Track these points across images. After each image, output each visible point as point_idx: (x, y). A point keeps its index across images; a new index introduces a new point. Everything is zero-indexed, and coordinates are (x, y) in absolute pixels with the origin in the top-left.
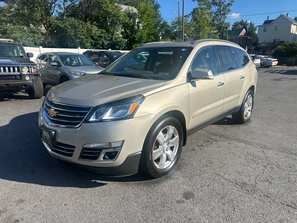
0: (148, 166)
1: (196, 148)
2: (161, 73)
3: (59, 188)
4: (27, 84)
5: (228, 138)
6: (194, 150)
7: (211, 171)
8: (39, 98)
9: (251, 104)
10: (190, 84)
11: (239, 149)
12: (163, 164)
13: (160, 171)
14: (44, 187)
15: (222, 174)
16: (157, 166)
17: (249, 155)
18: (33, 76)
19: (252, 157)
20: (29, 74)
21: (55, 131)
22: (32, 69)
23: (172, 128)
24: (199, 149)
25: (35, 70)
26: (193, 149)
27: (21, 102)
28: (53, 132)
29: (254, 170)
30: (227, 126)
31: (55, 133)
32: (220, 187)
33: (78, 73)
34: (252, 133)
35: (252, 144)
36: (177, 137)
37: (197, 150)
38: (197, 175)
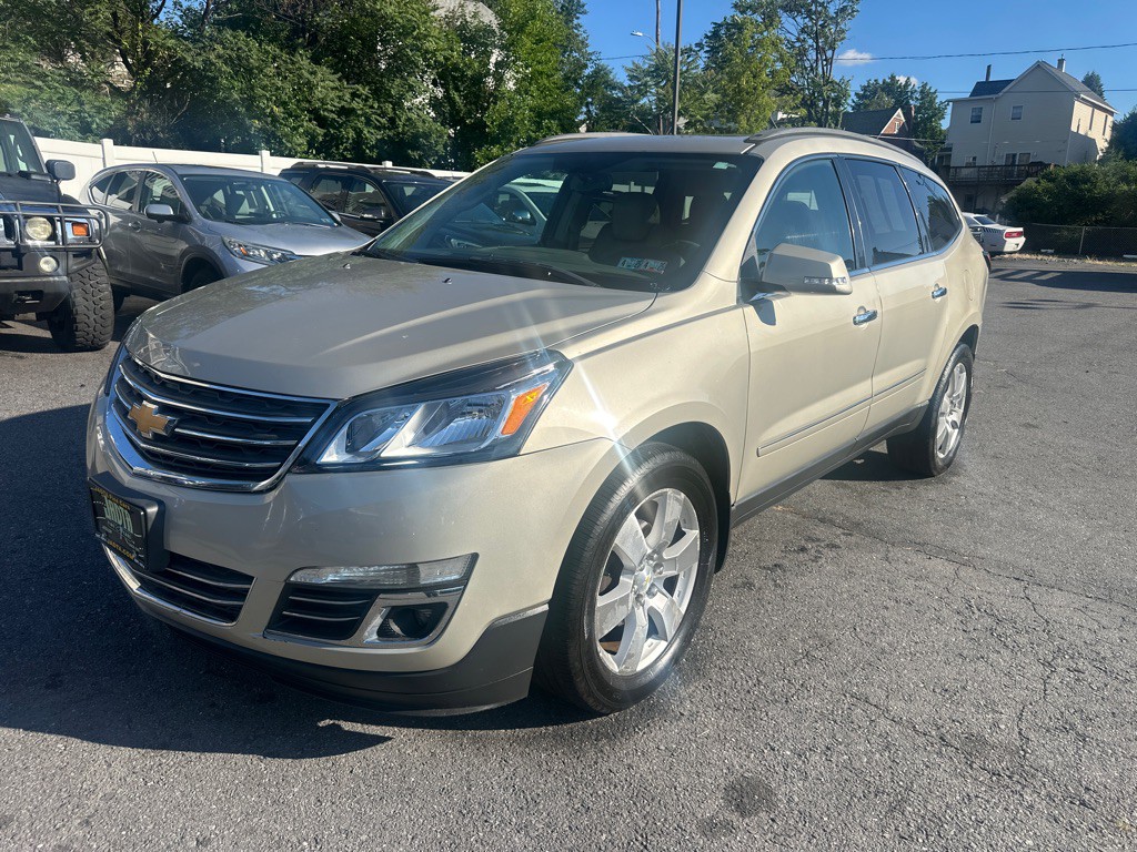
0: (577, 664)
1: (758, 578)
2: (628, 260)
3: (172, 758)
4: (46, 291)
5: (877, 536)
6: (749, 585)
7: (832, 683)
8: (95, 347)
10: (750, 310)
11: (930, 586)
12: (633, 655)
13: (623, 687)
14: (103, 751)
15: (877, 695)
16: (611, 663)
17: (976, 611)
18: (71, 256)
19: (989, 621)
20: (54, 250)
21: (160, 503)
22: (68, 227)
23: (677, 500)
24: (771, 583)
25: (81, 230)
26: (744, 584)
27: (19, 363)
28: (153, 510)
29: (1005, 680)
30: (868, 485)
31: (160, 514)
32: (878, 755)
33: (258, 250)
34: (971, 516)
35: (978, 563)
36: (693, 534)
37: (760, 589)
38: (777, 701)
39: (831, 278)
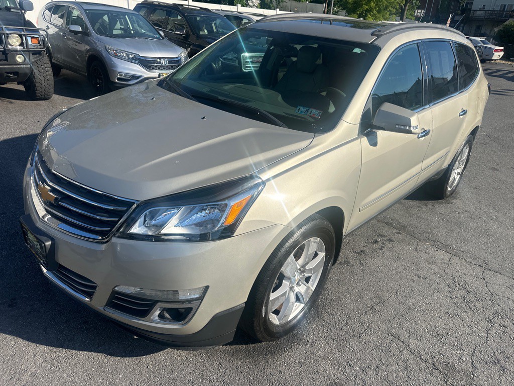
0: (258, 328)
1: (352, 259)
2: (302, 108)
3: (65, 353)
4: (20, 72)
5: (413, 235)
6: (347, 263)
7: (383, 326)
8: (46, 98)
9: (464, 162)
10: (365, 139)
11: (436, 268)
12: (287, 315)
13: (281, 329)
14: (32, 346)
15: (404, 335)
16: (274, 319)
17: (458, 286)
18: (31, 53)
19: (464, 292)
20: (23, 51)
21: (52, 239)
22: (29, 39)
23: (315, 242)
24: (358, 262)
25: (35, 41)
26: (345, 262)
27: (10, 105)
28: (48, 243)
29: (468, 330)
30: (411, 202)
31: (53, 245)
32: (401, 373)
33: (122, 53)
34: (460, 224)
35: (461, 254)
36: (322, 254)
37: (353, 265)
38: (355, 336)
39: (410, 126)
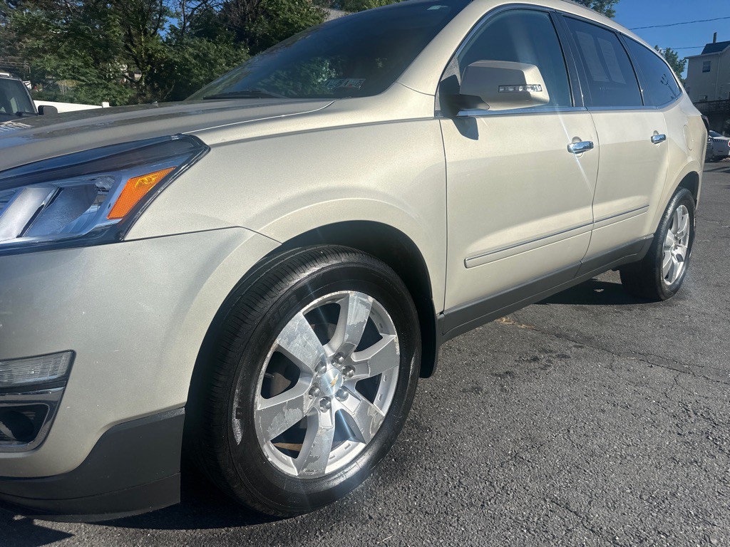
1: (487, 383)
2: (332, 81)
5: (605, 348)
6: (477, 389)
7: (534, 486)
9: (685, 238)
10: (449, 124)
11: (648, 391)
12: (318, 457)
13: (302, 490)
15: (578, 499)
16: (288, 466)
17: (693, 415)
19: (705, 425)
24: (498, 388)
26: (473, 388)
29: (719, 486)
30: (604, 308)
35: (697, 370)
36: (391, 338)
